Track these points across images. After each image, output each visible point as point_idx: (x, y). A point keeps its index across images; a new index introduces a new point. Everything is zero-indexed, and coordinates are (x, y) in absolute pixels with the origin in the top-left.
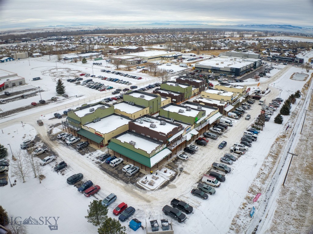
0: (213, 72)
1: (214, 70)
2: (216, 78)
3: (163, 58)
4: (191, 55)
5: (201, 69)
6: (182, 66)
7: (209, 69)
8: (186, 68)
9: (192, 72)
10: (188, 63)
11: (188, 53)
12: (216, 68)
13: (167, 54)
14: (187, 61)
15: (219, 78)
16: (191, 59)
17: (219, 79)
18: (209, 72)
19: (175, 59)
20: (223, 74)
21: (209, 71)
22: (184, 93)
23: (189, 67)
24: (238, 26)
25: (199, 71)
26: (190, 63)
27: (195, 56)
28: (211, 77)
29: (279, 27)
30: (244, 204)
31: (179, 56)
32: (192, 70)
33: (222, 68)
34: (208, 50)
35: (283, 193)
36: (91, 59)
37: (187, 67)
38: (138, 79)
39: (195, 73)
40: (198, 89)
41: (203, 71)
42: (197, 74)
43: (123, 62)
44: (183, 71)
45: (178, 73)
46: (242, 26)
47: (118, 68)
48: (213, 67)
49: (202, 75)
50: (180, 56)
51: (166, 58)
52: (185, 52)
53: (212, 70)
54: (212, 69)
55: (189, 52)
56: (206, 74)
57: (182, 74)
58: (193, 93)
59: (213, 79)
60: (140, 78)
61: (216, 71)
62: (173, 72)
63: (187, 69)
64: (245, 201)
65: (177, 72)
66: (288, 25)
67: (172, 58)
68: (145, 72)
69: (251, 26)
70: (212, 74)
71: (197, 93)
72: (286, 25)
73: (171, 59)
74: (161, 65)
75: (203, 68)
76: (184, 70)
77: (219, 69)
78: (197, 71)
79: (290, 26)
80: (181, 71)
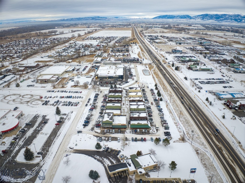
3: (66, 72)
4: (78, 65)
6: (87, 77)
8: (91, 78)
14: (83, 71)
21: (107, 78)
29: (91, 19)
30: (177, 127)
35: (181, 122)
44: (93, 81)
46: (64, 20)
48: (109, 76)
51: (69, 72)
60: (81, 92)
61: (111, 78)
64: (176, 126)
66: (97, 17)
68: (76, 87)
69: (71, 19)
72: (96, 17)
75: (103, 77)
79: (99, 17)
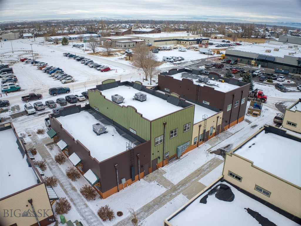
0: (260, 66)
1: (262, 61)
2: (269, 78)
3: (179, 42)
4: (224, 41)
5: (236, 59)
6: (204, 53)
7: (252, 59)
8: (210, 56)
9: (219, 62)
10: (216, 49)
11: (220, 40)
12: (266, 57)
13: (186, 37)
14: (216, 46)
15: (276, 79)
16: (222, 45)
17: (275, 82)
18: (253, 65)
19: (198, 43)
20: (281, 71)
21: (253, 62)
22: (150, 142)
23: (216, 55)
24: (279, 23)
25: (232, 62)
26: (218, 50)
27: (229, 42)
28: (256, 74)
31: (205, 41)
32: (220, 59)
33: (280, 58)
34: (248, 38)
36: (81, 41)
37: (211, 54)
38: (102, 71)
39: (225, 64)
40: (221, 114)
41: (241, 61)
42: (227, 66)
43: (114, 43)
44: (203, 60)
45: (192, 63)
47: (94, 51)
48: (260, 56)
49: (239, 70)
50: (207, 41)
51: (184, 42)
52: (216, 38)
53: (258, 62)
54: (258, 60)
55: (221, 38)
56: (247, 69)
57: (198, 66)
58: (196, 133)
59: (261, 81)
60: (107, 69)
61: (266, 64)
62: (183, 61)
63: (211, 58)
65: (192, 61)
67: (193, 42)
68: (130, 60)
70: (259, 70)
71: (214, 131)
73: (191, 43)
74: (170, 51)
75: (240, 57)
76: (205, 59)
77: (272, 60)
78: (228, 62)
80: (198, 60)
